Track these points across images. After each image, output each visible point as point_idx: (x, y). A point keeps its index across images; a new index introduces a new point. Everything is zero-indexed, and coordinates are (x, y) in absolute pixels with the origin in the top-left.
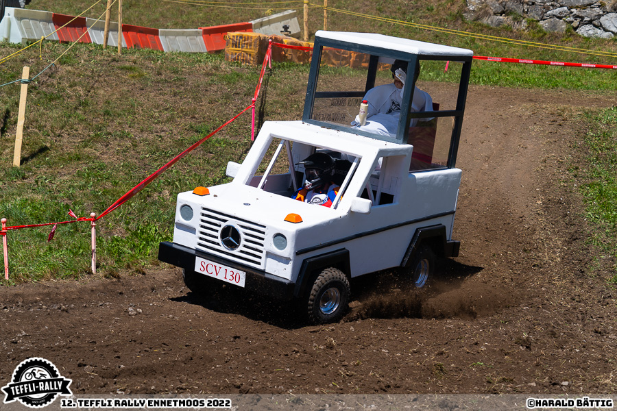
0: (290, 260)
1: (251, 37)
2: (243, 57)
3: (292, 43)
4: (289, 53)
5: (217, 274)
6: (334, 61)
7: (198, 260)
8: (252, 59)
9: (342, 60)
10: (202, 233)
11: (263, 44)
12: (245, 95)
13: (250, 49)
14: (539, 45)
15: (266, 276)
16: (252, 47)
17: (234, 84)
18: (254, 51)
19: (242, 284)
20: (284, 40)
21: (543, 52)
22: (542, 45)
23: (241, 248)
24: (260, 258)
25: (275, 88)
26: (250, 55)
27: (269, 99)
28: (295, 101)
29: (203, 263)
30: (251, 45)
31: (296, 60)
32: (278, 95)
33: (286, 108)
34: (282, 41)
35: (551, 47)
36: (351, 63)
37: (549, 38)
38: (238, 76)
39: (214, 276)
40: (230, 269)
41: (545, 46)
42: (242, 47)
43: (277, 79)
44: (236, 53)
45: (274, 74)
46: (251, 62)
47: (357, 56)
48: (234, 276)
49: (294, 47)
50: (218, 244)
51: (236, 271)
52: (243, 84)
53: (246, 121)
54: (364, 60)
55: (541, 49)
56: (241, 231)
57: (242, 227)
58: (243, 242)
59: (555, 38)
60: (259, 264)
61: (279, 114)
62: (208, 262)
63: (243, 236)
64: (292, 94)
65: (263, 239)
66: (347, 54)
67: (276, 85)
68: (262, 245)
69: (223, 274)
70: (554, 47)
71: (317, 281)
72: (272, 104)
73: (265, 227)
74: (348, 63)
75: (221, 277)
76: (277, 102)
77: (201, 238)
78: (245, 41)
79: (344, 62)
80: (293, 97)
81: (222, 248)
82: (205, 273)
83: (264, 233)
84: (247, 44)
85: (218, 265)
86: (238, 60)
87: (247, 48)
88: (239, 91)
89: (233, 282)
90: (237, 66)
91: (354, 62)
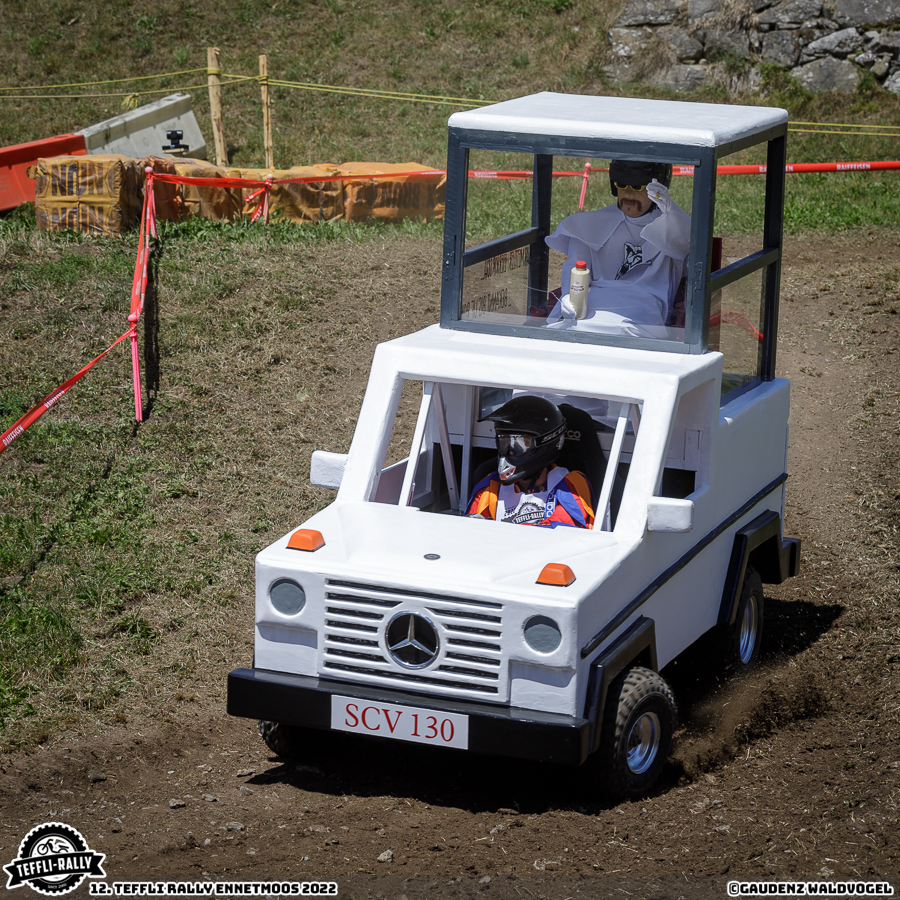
0: (573, 672)
1: (100, 166)
2: (84, 216)
3: (196, 173)
4: (193, 200)
5: (392, 729)
6: (304, 209)
7: (339, 703)
8: (106, 219)
9: (326, 205)
10: (332, 638)
11: (130, 180)
12: (105, 310)
13: (100, 194)
14: (799, 127)
15: (514, 715)
16: (105, 190)
17: (72, 284)
18: (109, 198)
19: (461, 741)
20: (179, 169)
21: (809, 141)
22: (805, 127)
23: (441, 659)
24: (495, 676)
25: (177, 287)
26: (101, 210)
27: (167, 314)
28: (232, 313)
29: (351, 708)
30: (99, 184)
31: (209, 213)
32: (186, 302)
33: (213, 333)
34: (172, 170)
35: (828, 128)
36: (348, 211)
37: (820, 107)
38: (79, 263)
39: (384, 732)
40: (423, 713)
41: (813, 127)
42: (79, 192)
43: (178, 262)
44: (64, 210)
45: (169, 251)
46: (106, 227)
47: (359, 193)
48: (438, 727)
49: (201, 181)
50: (380, 659)
51: (441, 715)
52: (94, 283)
53: (116, 375)
54: (378, 200)
55: (804, 135)
56: (437, 620)
57: (437, 611)
58: (445, 646)
59: (833, 105)
60: (494, 690)
61: (198, 348)
62: (363, 704)
63: (444, 633)
64: (220, 297)
65: (497, 634)
66: (335, 189)
67: (178, 278)
68: (497, 648)
69: (409, 725)
70: (835, 128)
71: (622, 695)
72: (174, 326)
73: (499, 606)
74: (341, 210)
75: (403, 733)
76: (188, 320)
77: (331, 651)
78: (84, 175)
79: (329, 210)
80: (226, 304)
81: (392, 665)
82: (360, 729)
83: (497, 619)
84: (91, 183)
85: (393, 708)
86: (71, 225)
87: (91, 194)
88: (87, 301)
89: (438, 741)
90: (72, 240)
91: (356, 206)
